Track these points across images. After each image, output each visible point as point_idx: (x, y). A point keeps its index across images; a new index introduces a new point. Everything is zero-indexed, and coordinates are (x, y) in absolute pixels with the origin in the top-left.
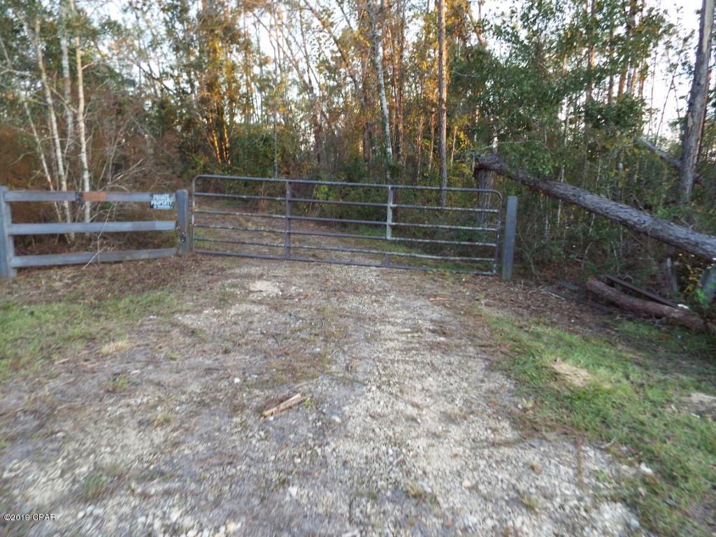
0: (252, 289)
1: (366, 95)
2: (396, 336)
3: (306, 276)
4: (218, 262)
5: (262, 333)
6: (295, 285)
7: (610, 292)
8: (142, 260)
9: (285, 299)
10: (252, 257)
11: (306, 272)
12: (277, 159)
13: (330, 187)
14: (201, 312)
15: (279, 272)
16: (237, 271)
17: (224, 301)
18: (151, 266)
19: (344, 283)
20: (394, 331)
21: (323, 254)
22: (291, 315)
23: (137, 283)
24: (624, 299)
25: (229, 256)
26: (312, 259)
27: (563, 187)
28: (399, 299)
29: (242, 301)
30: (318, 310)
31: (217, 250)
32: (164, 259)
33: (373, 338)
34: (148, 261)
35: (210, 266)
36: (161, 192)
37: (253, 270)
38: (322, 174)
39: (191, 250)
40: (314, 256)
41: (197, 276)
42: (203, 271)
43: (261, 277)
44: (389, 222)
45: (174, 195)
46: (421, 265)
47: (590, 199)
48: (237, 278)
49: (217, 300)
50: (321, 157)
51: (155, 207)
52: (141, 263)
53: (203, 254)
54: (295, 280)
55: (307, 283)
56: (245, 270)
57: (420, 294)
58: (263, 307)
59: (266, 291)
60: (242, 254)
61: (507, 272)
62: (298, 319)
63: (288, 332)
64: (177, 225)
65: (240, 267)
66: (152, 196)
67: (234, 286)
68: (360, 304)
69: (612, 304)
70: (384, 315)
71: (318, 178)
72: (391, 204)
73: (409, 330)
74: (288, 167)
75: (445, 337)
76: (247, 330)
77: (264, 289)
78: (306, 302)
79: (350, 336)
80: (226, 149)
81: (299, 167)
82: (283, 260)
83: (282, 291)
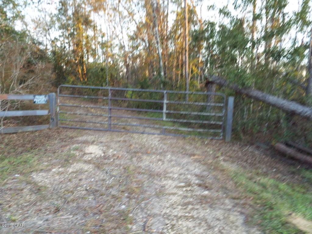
0: (87, 151)
1: (150, 49)
2: (175, 191)
3: (119, 141)
4: (70, 133)
5: (86, 190)
6: (112, 148)
7: (290, 151)
8: (28, 132)
9: (105, 159)
10: (90, 130)
11: (119, 139)
12: (108, 78)
13: (133, 91)
14: (50, 170)
15: (103, 139)
16: (80, 139)
17: (67, 161)
18: (33, 135)
19: (140, 147)
20: (174, 185)
21: (128, 128)
22: (107, 173)
23: (20, 147)
24: (299, 156)
25: (78, 129)
26: (123, 130)
27: (255, 93)
28: (174, 158)
29: (79, 161)
30: (125, 169)
31: (72, 125)
32: (41, 131)
33: (161, 193)
34: (32, 132)
35: (65, 136)
36: (40, 94)
37: (90, 138)
38: (129, 85)
39: (57, 125)
40: (124, 128)
41: (56, 142)
42: (61, 139)
43: (93, 143)
44: (165, 110)
45: (47, 96)
46: (181, 133)
47: (272, 99)
48: (79, 143)
49: (63, 161)
50: (129, 78)
51: (36, 103)
52: (27, 133)
53: (63, 128)
54: (113, 145)
55: (119, 147)
56: (84, 138)
57: (185, 154)
58: (91, 166)
59: (94, 153)
60: (85, 127)
61: (228, 138)
62: (112, 176)
63: (104, 189)
64: (49, 112)
65: (82, 136)
66: (35, 96)
67: (76, 149)
68: (151, 162)
69: (292, 158)
70: (166, 172)
71: (127, 87)
72: (165, 101)
73: (183, 184)
74: (114, 82)
75: (208, 190)
76: (77, 187)
77: (93, 152)
78: (117, 162)
79: (146, 191)
80: (85, 74)
81: (118, 83)
82: (107, 131)
83: (104, 153)
